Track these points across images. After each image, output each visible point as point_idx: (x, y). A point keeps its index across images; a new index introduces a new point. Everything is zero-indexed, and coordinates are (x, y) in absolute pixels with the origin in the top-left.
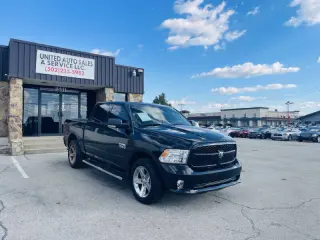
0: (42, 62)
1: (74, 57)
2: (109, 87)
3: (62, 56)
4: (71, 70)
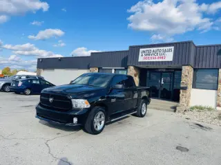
0: (142, 55)
1: (159, 48)
2: (185, 65)
3: (152, 49)
4: (157, 57)
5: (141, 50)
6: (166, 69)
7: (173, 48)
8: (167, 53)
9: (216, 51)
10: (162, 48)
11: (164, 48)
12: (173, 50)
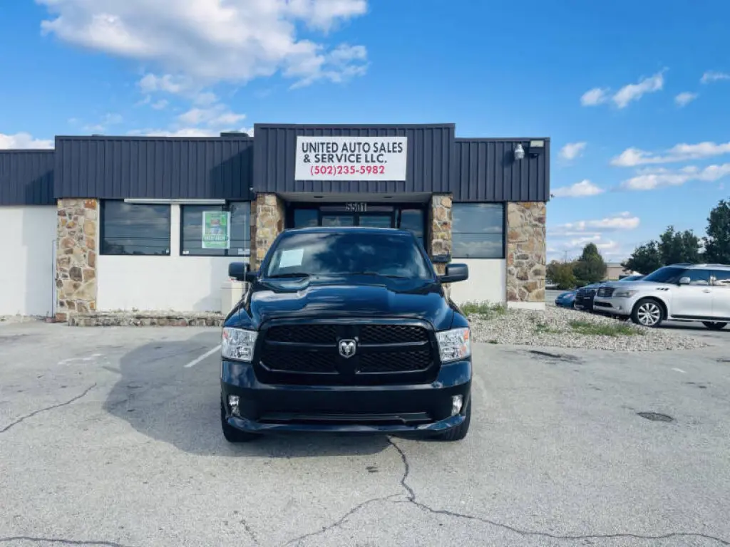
0: (307, 160)
1: (363, 139)
2: (441, 193)
3: (341, 140)
4: (357, 166)
5: (301, 140)
6: (369, 204)
7: (403, 140)
8: (386, 156)
9: (499, 155)
10: (371, 140)
11: (380, 140)
12: (404, 146)
